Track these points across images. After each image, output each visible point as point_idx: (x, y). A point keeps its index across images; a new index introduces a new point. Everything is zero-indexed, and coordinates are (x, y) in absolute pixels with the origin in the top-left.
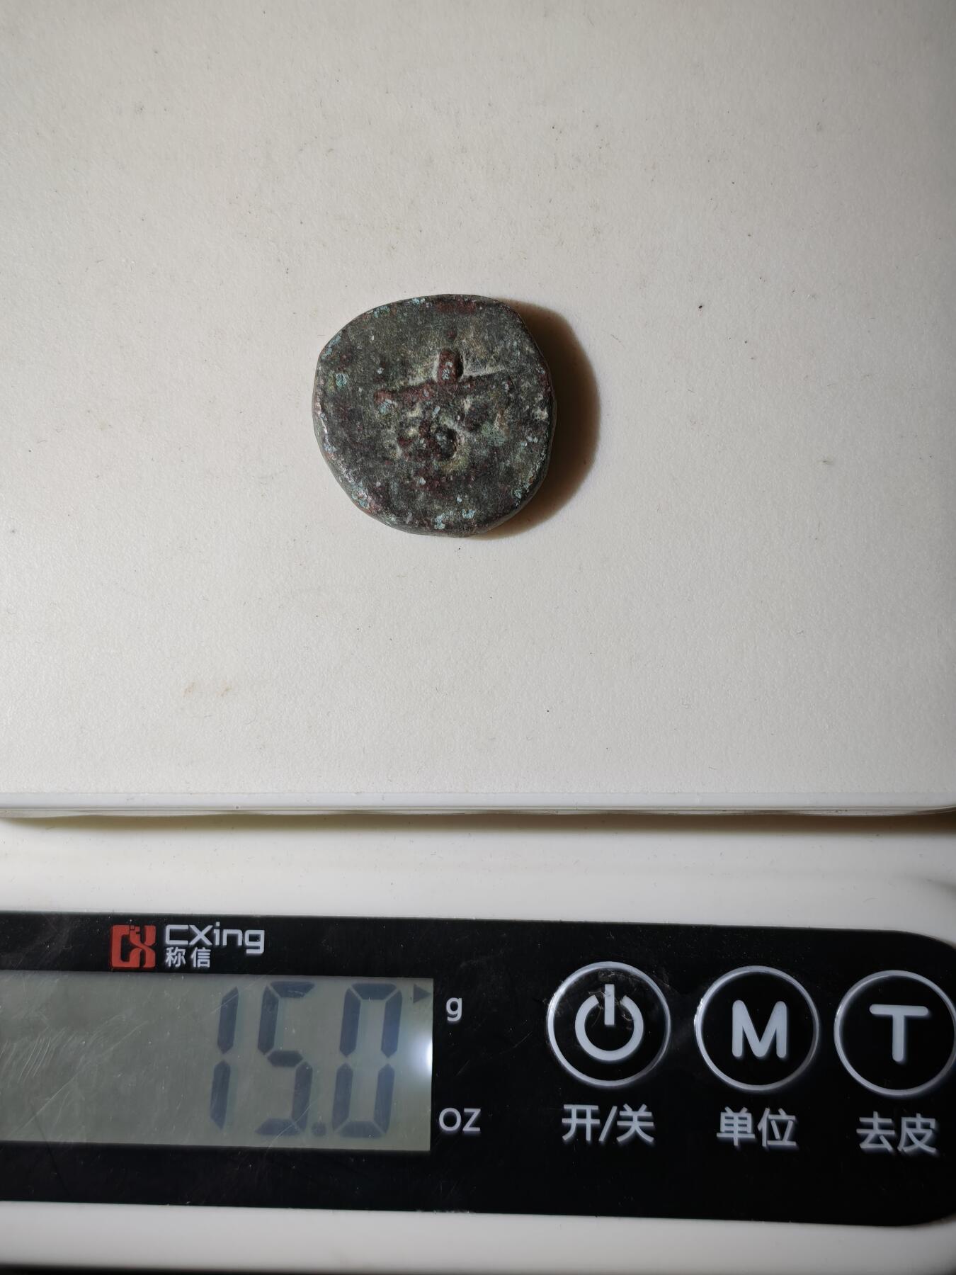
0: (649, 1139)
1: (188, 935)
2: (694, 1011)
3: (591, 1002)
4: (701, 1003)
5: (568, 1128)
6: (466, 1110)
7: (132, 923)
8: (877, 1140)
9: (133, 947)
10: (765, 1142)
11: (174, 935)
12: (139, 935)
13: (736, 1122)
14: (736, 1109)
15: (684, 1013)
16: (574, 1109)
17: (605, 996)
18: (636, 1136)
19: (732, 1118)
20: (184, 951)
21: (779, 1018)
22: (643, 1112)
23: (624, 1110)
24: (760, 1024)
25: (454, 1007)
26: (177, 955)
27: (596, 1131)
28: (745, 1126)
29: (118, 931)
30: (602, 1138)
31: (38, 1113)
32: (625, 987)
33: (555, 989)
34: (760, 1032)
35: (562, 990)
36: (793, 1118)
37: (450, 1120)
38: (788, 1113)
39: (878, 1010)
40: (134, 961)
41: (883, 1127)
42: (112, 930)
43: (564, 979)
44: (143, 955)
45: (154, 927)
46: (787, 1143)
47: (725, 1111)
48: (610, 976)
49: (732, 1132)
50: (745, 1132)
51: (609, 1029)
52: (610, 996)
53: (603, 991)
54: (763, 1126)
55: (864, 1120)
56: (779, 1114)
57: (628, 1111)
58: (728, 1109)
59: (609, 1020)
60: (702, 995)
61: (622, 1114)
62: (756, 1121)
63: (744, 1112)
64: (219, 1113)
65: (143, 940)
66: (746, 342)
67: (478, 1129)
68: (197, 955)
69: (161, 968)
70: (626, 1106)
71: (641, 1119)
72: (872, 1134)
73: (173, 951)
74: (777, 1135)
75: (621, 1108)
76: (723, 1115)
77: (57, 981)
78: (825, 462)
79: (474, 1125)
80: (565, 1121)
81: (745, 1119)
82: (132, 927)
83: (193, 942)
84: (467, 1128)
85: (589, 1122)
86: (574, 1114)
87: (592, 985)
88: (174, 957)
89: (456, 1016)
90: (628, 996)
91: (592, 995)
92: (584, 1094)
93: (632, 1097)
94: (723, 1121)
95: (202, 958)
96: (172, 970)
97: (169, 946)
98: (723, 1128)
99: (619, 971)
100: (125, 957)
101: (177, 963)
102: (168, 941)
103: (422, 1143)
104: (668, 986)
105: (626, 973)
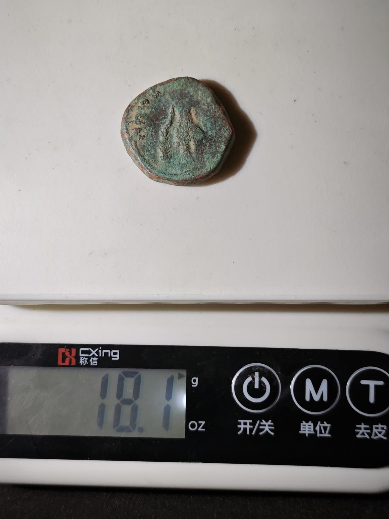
0: (272, 434)
1: (89, 352)
2: (290, 383)
3: (249, 379)
4: (293, 379)
5: (240, 429)
6: (200, 422)
7: (66, 348)
8: (363, 434)
9: (67, 357)
10: (318, 435)
11: (83, 352)
12: (69, 352)
13: (307, 427)
14: (307, 422)
15: (286, 383)
16: (242, 421)
17: (255, 376)
18: (267, 432)
19: (305, 425)
20: (87, 359)
21: (324, 385)
22: (270, 422)
23: (262, 422)
24: (317, 388)
25: (195, 381)
26: (84, 360)
27: (251, 430)
28: (310, 428)
29: (61, 351)
30: (253, 433)
31: (29, 423)
32: (263, 373)
33: (235, 374)
34: (317, 391)
35: (237, 374)
36: (330, 425)
37: (193, 426)
38: (328, 423)
39: (363, 382)
40: (67, 363)
41: (365, 429)
42: (58, 350)
43: (239, 370)
44: (70, 360)
45: (75, 349)
46: (327, 435)
47: (302, 422)
48: (257, 369)
49: (305, 431)
50: (311, 431)
51: (257, 389)
52: (257, 377)
53: (254, 375)
54: (317, 428)
55: (357, 426)
56: (324, 423)
57: (264, 422)
58: (303, 422)
59: (257, 386)
60: (293, 377)
61: (261, 423)
62: (315, 426)
63: (310, 423)
64: (101, 423)
65: (71, 354)
66: (313, 115)
67: (204, 430)
68: (92, 360)
69: (78, 365)
70: (263, 421)
71: (269, 426)
72: (361, 431)
73: (83, 359)
74: (323, 432)
76: (302, 424)
77: (36, 370)
78: (344, 163)
79: (202, 428)
80: (239, 426)
81: (311, 425)
82: (66, 349)
83: (91, 355)
84: (200, 429)
85: (248, 427)
86: (242, 424)
87: (250, 372)
88: (83, 361)
89: (195, 384)
90: (264, 377)
91: (250, 376)
92: (247, 416)
93: (265, 417)
94: (302, 426)
95: (94, 362)
96: (82, 366)
97: (81, 357)
98: (302, 429)
99: (260, 367)
100: (63, 361)
101: (84, 363)
102: (81, 355)
103: (182, 435)
104: (280, 373)
105: (263, 368)
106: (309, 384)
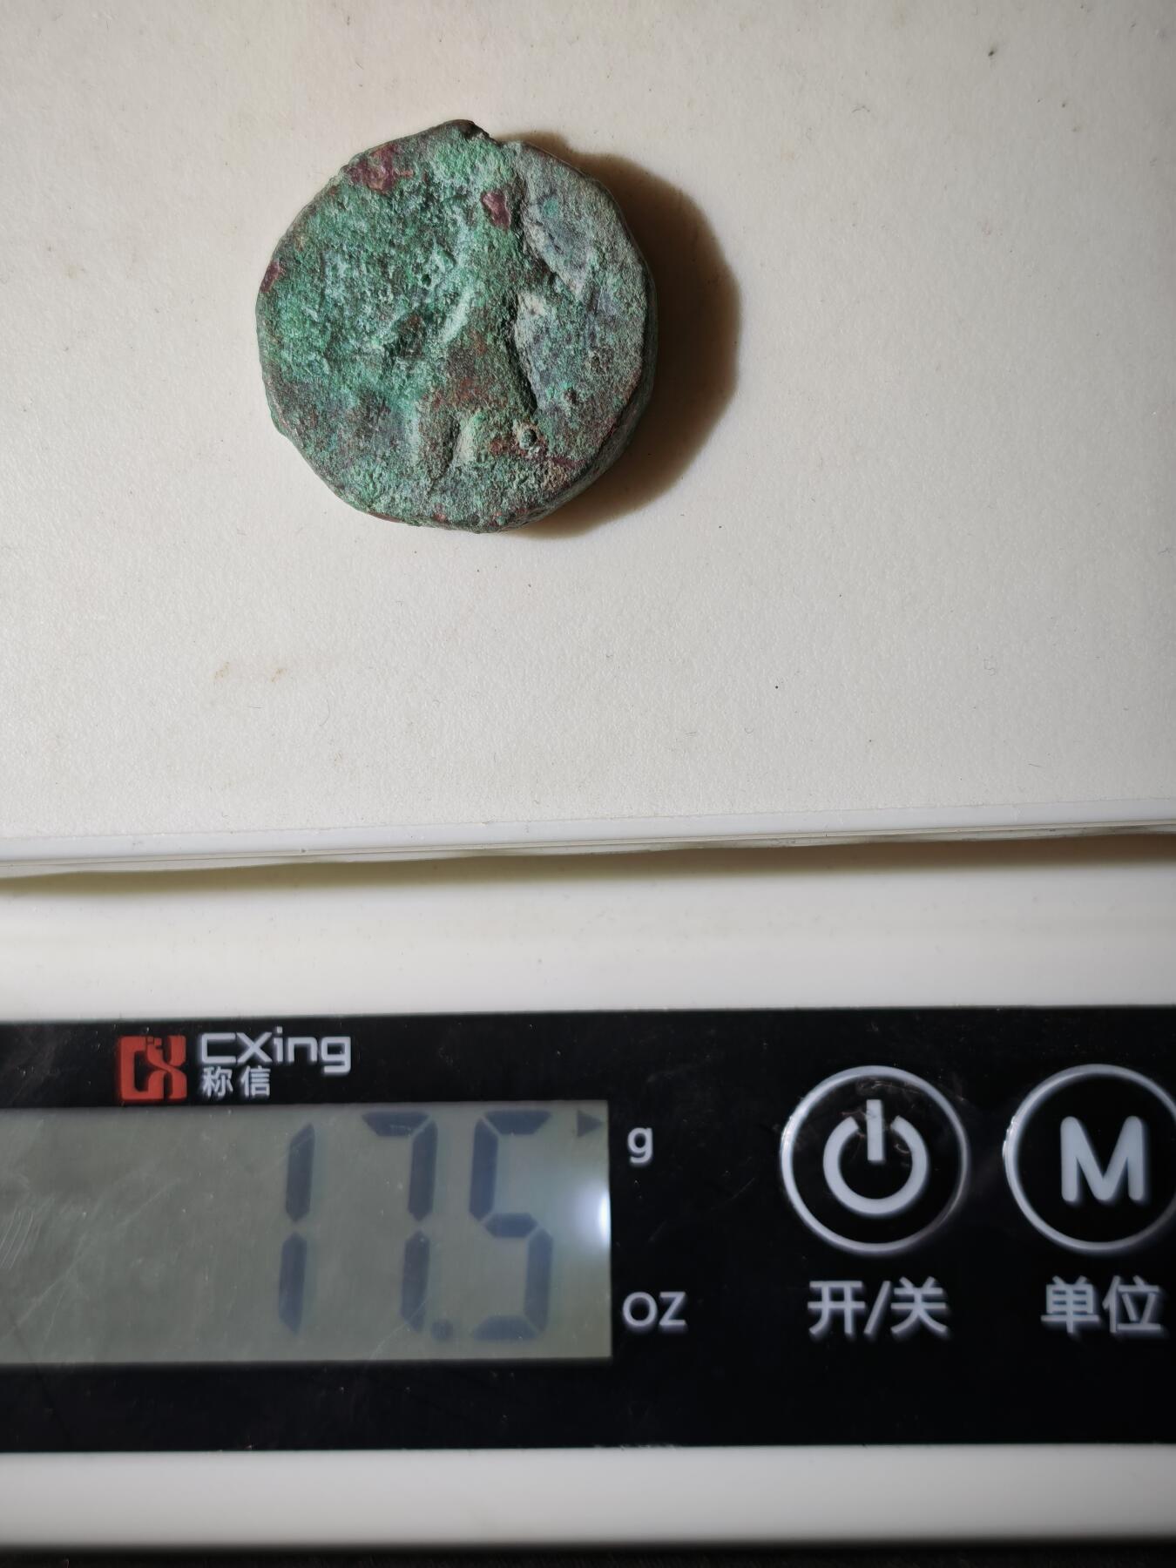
0: (940, 1329)
1: (235, 1049)
2: (1002, 1136)
3: (846, 1129)
4: (1012, 1122)
5: (816, 1317)
6: (664, 1295)
7: (152, 1033)
9: (151, 1069)
10: (1116, 1327)
11: (214, 1049)
12: (161, 1052)
13: (1071, 1298)
14: (1070, 1279)
15: (988, 1138)
16: (825, 1287)
17: (868, 1117)
18: (920, 1324)
19: (1062, 1293)
20: (229, 1073)
21: (1132, 1141)
22: (930, 1288)
23: (900, 1286)
24: (1104, 1150)
25: (640, 1142)
26: (220, 1078)
27: (860, 1320)
28: (1084, 1303)
29: (129, 1047)
30: (870, 1329)
31: (19, 1323)
32: (898, 1103)
33: (791, 1110)
34: (1104, 1163)
35: (802, 1111)
36: (1156, 1289)
37: (640, 1311)
38: (1150, 1281)
40: (154, 1090)
42: (120, 1044)
43: (804, 1093)
44: (167, 1081)
45: (184, 1038)
46: (1147, 1326)
47: (1052, 1283)
48: (873, 1088)
49: (1063, 1313)
50: (1084, 1313)
51: (875, 1167)
52: (874, 1117)
53: (865, 1110)
54: (1111, 1303)
56: (1134, 1284)
57: (907, 1288)
58: (1057, 1280)
59: (876, 1153)
60: (1013, 1112)
61: (898, 1292)
62: (1101, 1293)
63: (1083, 1284)
64: (292, 1311)
65: (166, 1058)
66: (1064, 106)
67: (681, 1323)
68: (250, 1078)
69: (195, 1098)
70: (904, 1281)
71: (928, 1299)
73: (213, 1073)
74: (1133, 1315)
75: (897, 1284)
76: (1050, 1290)
77: (40, 1123)
79: (677, 1316)
80: (813, 1306)
81: (1085, 1293)
82: (150, 1039)
83: (243, 1059)
84: (667, 1322)
85: (849, 1307)
86: (826, 1294)
87: (848, 1102)
88: (214, 1081)
89: (643, 1154)
90: (902, 1117)
91: (848, 1116)
92: (842, 1266)
93: (913, 1268)
94: (1051, 1297)
95: (257, 1083)
96: (213, 1102)
97: (207, 1066)
98: (1051, 1307)
99: (887, 1080)
100: (140, 1084)
101: (220, 1089)
102: (205, 1058)
103: (600, 1347)
104: (962, 1099)
105: (898, 1083)
106: (1074, 1140)
